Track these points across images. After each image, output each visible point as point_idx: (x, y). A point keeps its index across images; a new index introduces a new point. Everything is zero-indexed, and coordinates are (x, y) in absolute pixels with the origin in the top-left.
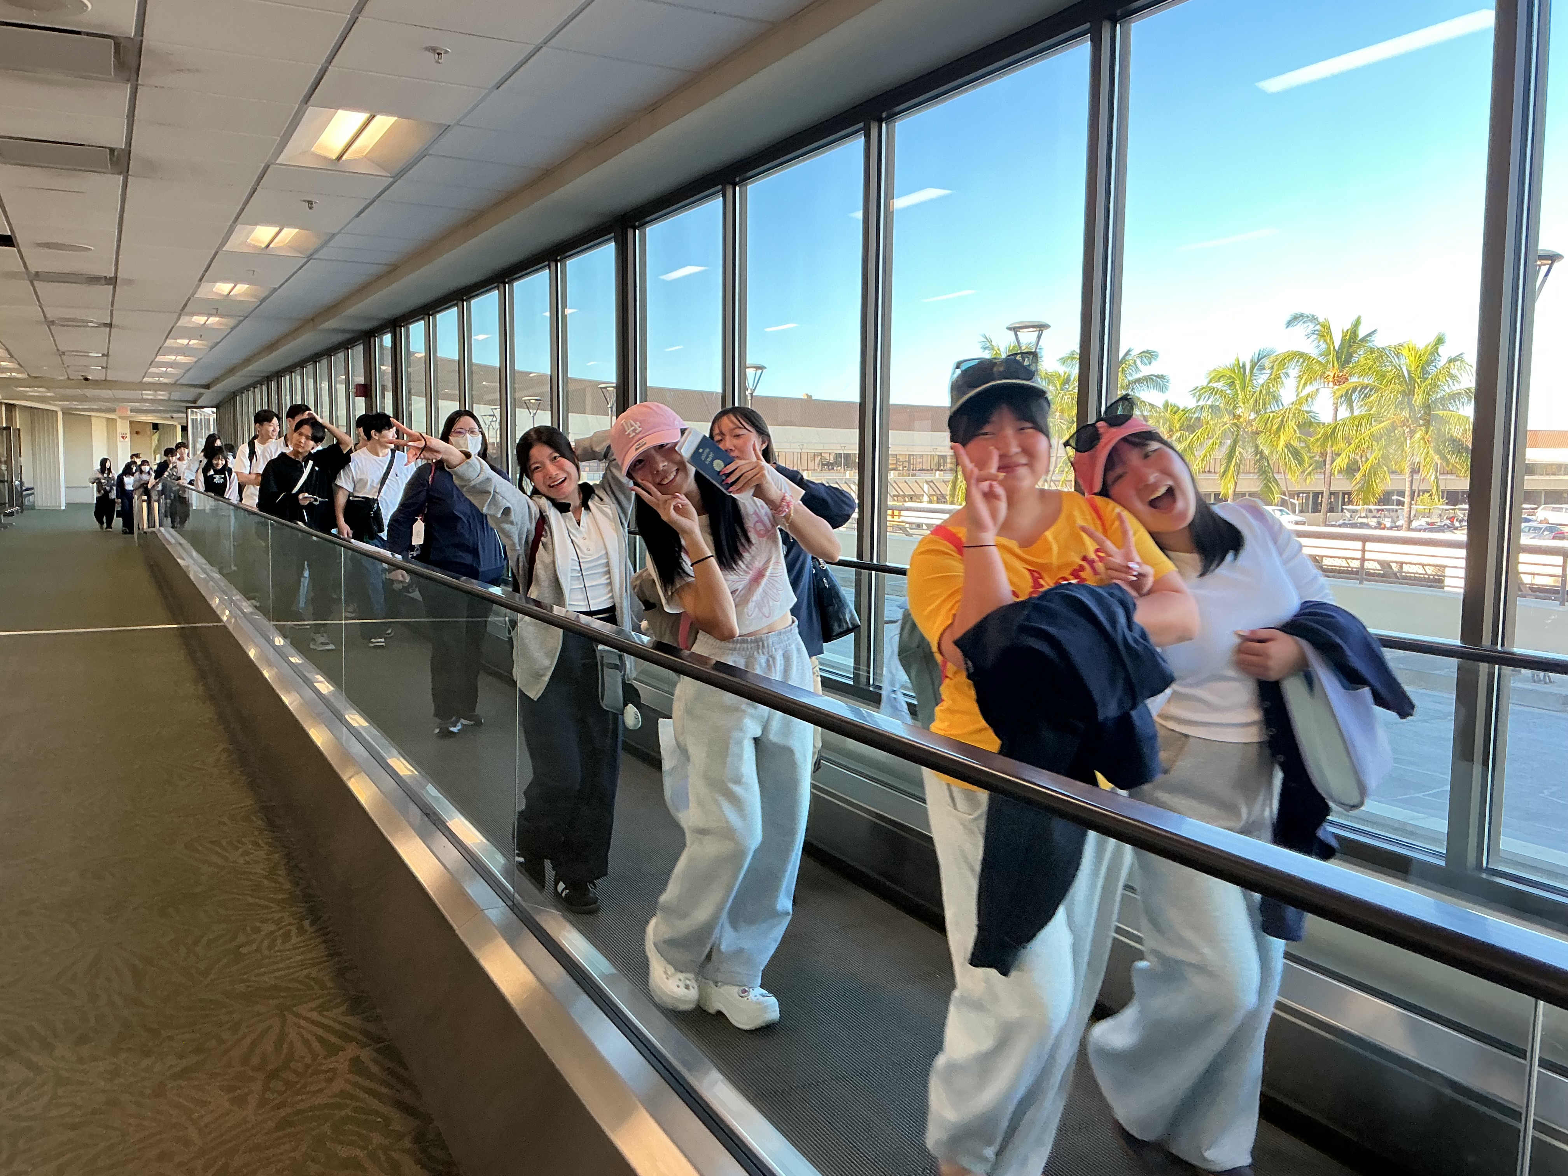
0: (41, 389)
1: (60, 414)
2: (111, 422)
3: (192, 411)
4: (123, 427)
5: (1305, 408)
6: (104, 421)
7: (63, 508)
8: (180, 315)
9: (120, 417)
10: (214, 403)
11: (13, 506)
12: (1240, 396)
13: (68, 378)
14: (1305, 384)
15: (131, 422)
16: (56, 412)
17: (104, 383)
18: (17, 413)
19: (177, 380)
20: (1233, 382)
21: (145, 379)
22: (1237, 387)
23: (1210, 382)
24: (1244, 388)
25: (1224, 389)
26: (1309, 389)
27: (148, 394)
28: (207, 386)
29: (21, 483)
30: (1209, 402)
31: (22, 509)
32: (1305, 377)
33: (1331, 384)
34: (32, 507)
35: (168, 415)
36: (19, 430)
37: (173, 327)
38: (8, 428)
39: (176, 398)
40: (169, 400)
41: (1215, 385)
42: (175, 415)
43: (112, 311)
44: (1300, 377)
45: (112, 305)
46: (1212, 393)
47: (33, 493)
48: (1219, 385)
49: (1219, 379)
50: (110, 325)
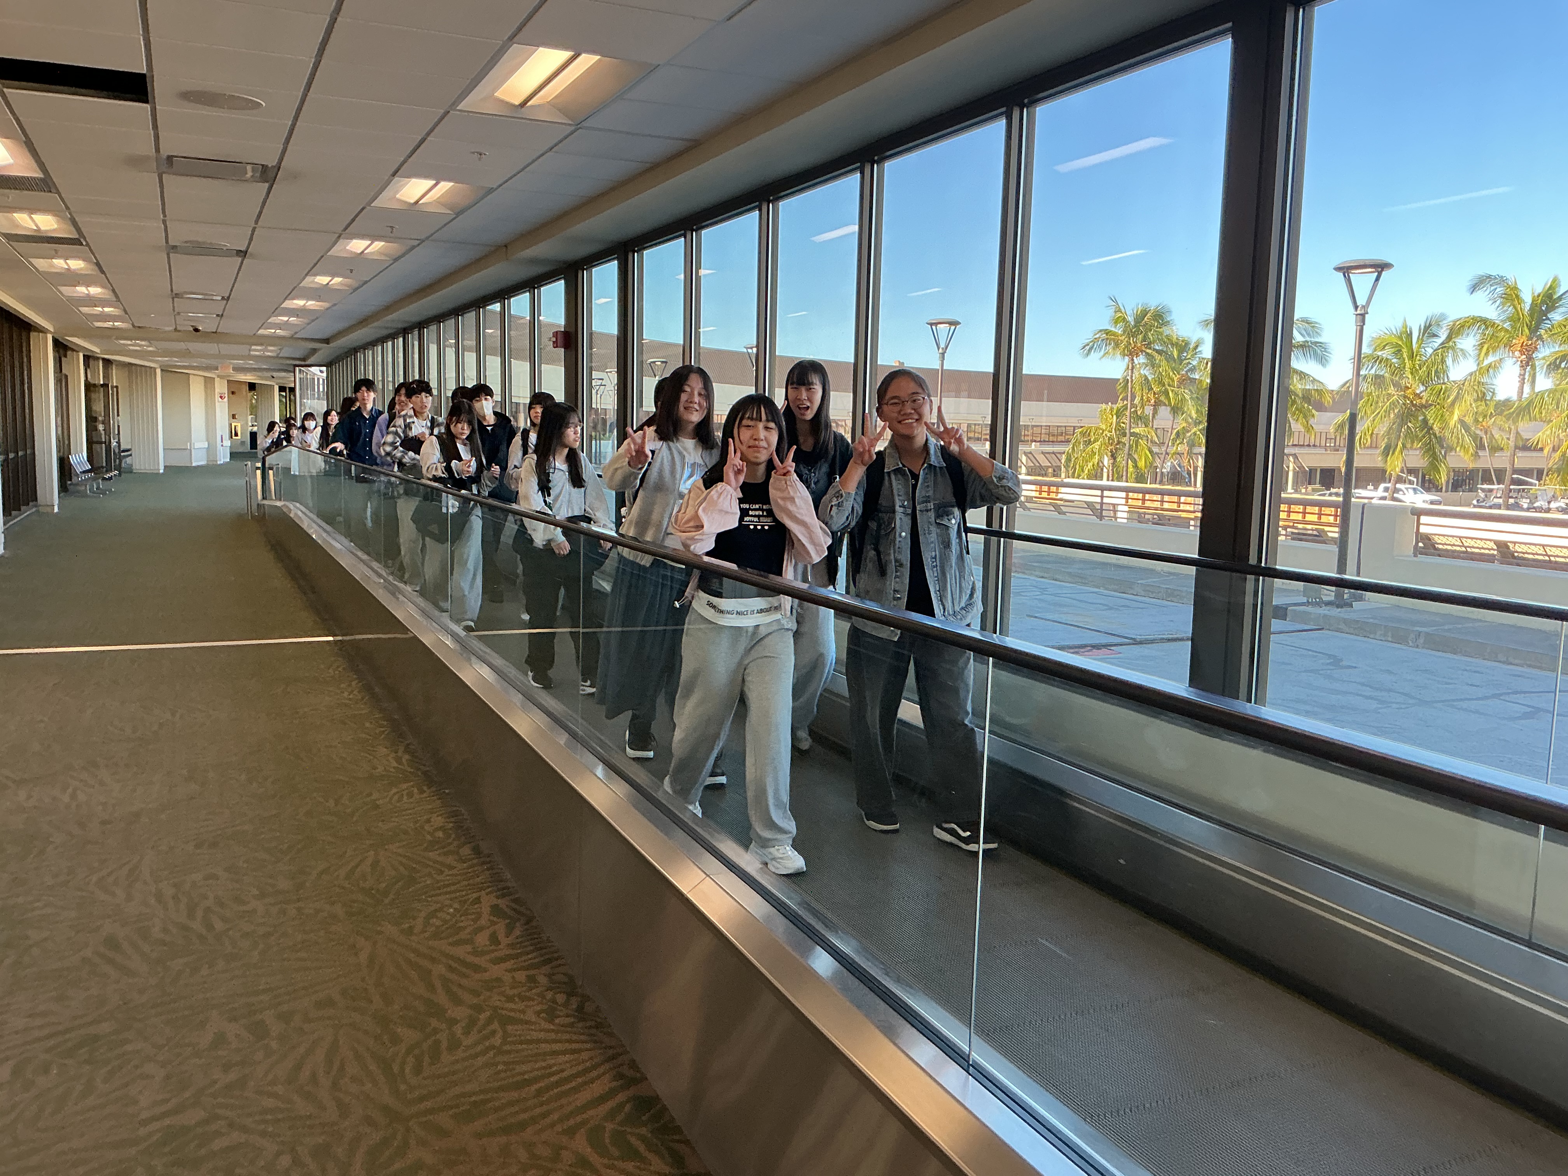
0: (143, 343)
1: (158, 371)
2: (209, 383)
3: (300, 370)
4: (221, 387)
5: (1485, 380)
6: (202, 380)
7: (161, 471)
8: (339, 237)
9: (218, 376)
10: (325, 361)
11: (111, 471)
12: (1407, 366)
13: (176, 330)
14: (1487, 354)
15: (228, 381)
16: (155, 369)
17: (215, 336)
18: (114, 371)
19: (296, 333)
20: (1400, 351)
21: (261, 332)
22: (1405, 355)
23: (1375, 350)
24: (1412, 357)
25: (1389, 357)
26: (1491, 359)
27: (257, 350)
28: (327, 341)
29: (119, 442)
30: (1373, 372)
31: (120, 474)
32: (1486, 346)
33: (1517, 354)
34: (130, 471)
35: (269, 374)
36: (117, 387)
37: (322, 257)
38: (105, 386)
39: (286, 355)
40: (277, 357)
41: (1380, 353)
42: (275, 374)
43: (254, 230)
44: (1481, 345)
45: (256, 222)
46: (1376, 361)
47: (131, 455)
48: (1386, 354)
49: (1385, 346)
50: (243, 254)
